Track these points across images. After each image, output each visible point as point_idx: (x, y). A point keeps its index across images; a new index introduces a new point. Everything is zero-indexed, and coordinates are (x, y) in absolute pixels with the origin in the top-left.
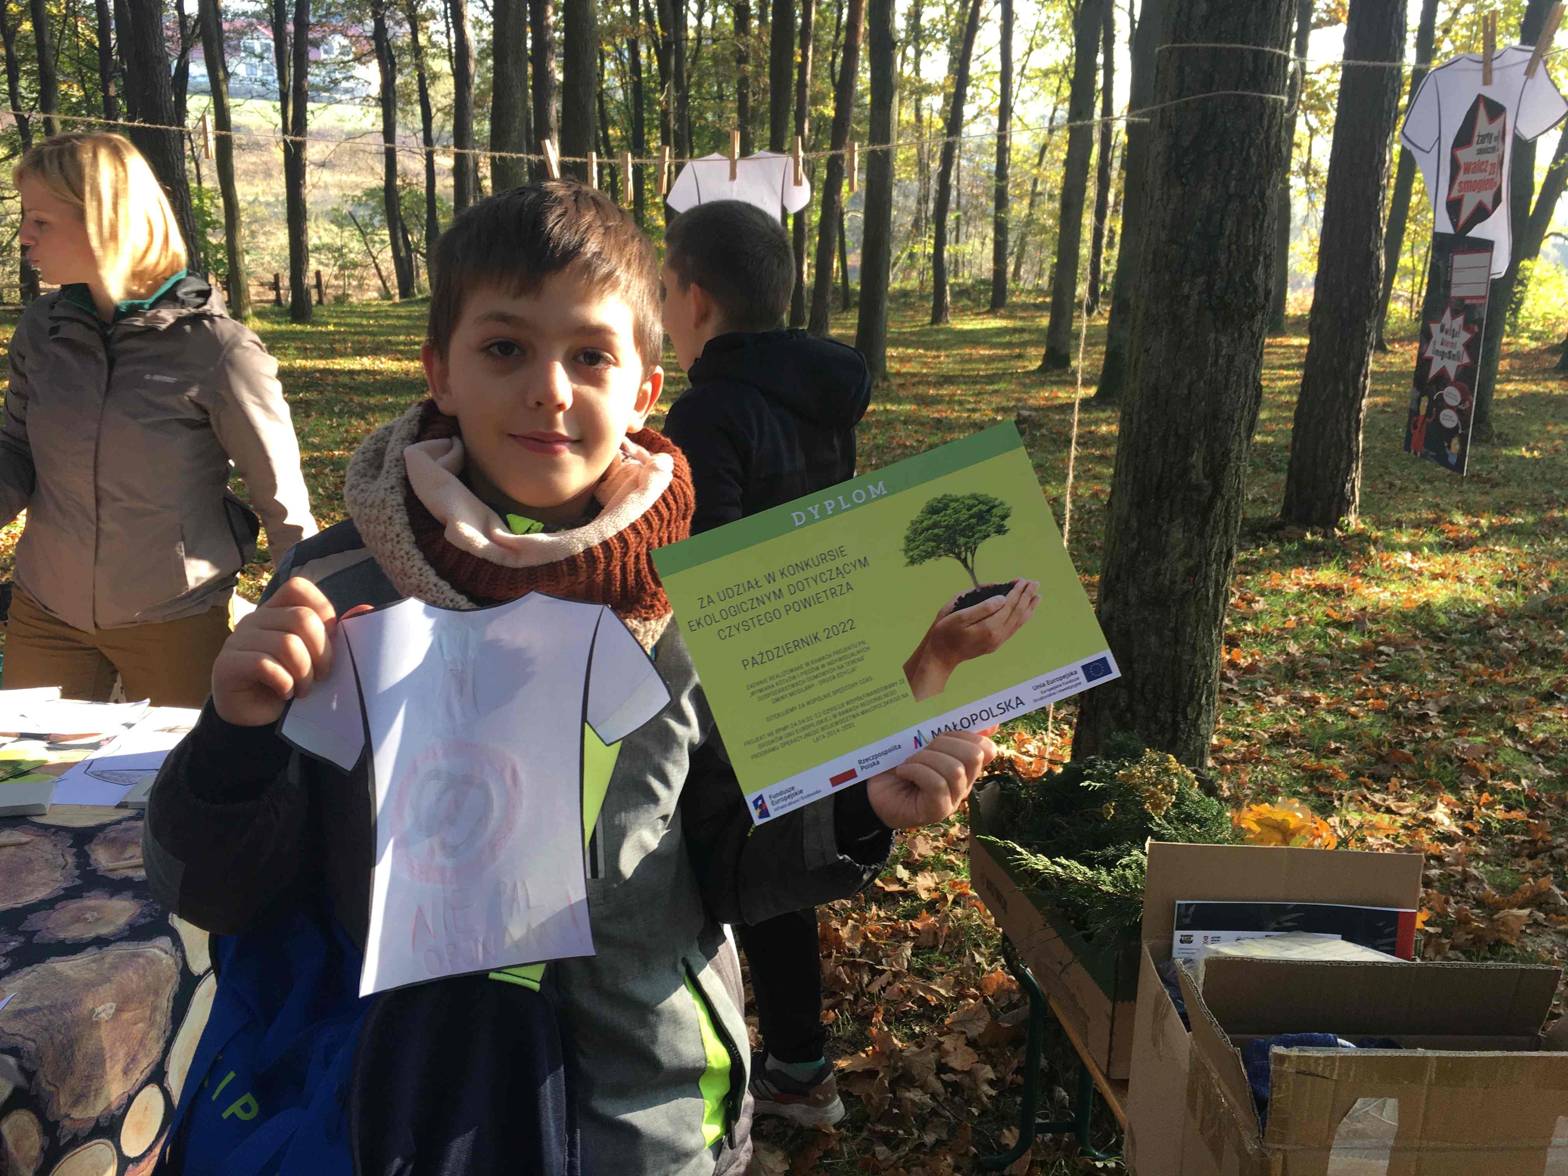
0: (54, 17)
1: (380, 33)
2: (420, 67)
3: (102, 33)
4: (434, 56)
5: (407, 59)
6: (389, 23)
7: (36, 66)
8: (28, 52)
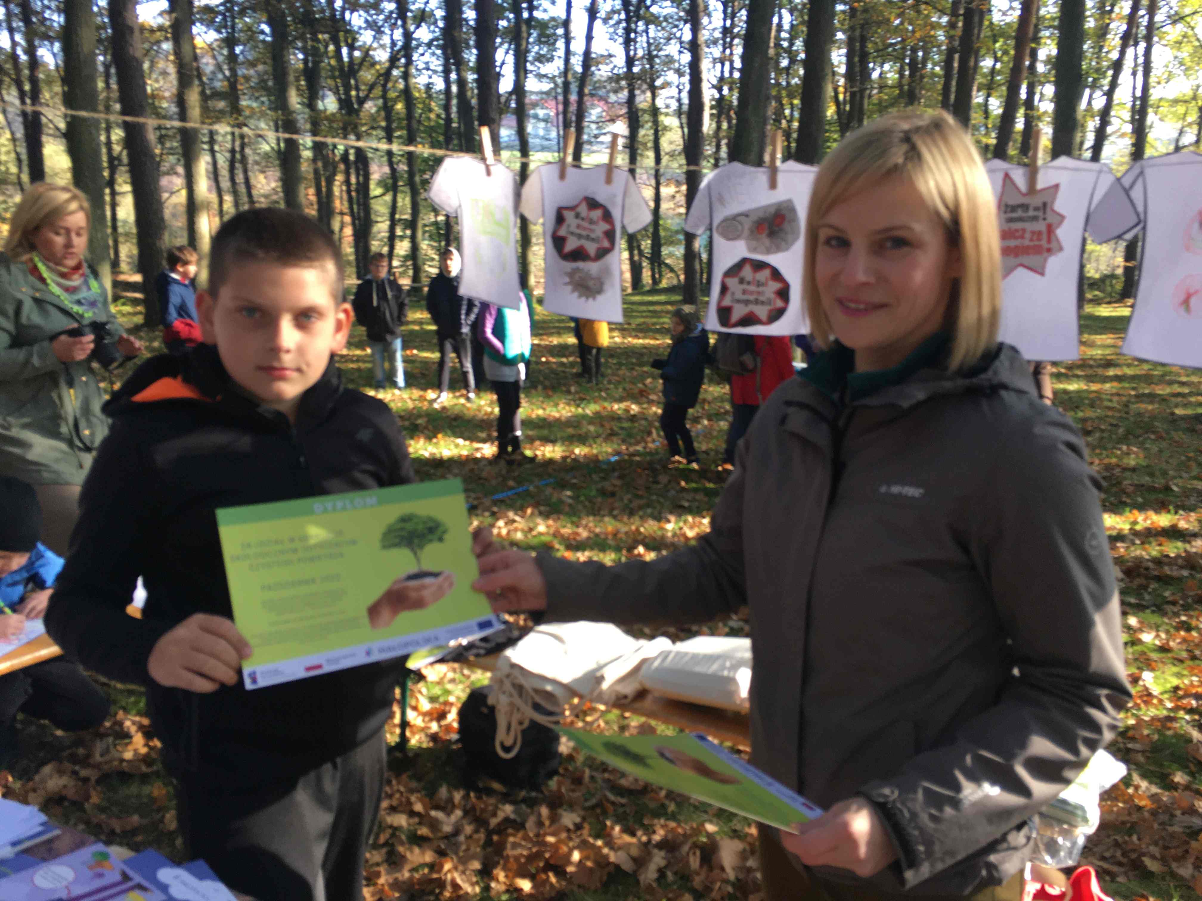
0: (417, 99)
1: (631, 100)
2: (656, 123)
3: (447, 107)
4: (667, 115)
5: (646, 117)
6: (637, 92)
7: (405, 132)
8: (399, 123)
